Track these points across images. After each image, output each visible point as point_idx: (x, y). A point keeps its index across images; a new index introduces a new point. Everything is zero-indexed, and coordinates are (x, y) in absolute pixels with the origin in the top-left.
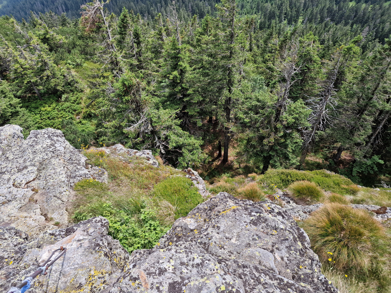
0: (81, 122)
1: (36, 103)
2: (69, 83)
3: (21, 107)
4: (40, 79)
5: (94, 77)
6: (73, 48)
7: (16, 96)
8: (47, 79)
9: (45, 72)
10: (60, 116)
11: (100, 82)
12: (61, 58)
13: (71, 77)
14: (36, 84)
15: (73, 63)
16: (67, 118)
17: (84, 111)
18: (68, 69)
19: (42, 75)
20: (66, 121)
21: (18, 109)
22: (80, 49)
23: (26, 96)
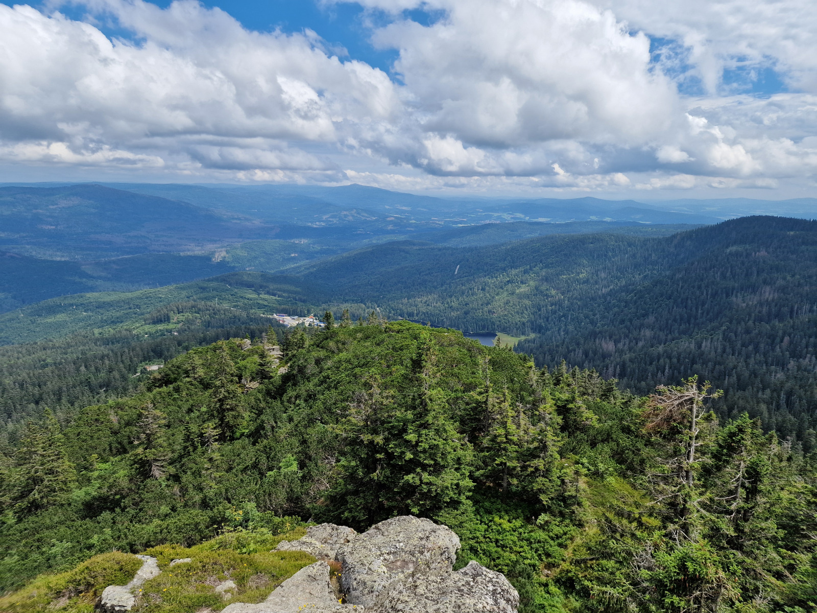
0: (546, 585)
1: (492, 503)
2: (564, 497)
3: (468, 498)
4: (521, 467)
5: (620, 514)
6: (603, 441)
7: (471, 477)
8: (532, 472)
9: (536, 461)
10: (518, 549)
11: (627, 530)
12: (574, 448)
13: (574, 488)
14: (510, 472)
15: (590, 467)
16: (527, 562)
17: (565, 566)
18: (577, 473)
19: (528, 463)
20: (522, 566)
21: (463, 498)
22: (615, 448)
23: (486, 483)
